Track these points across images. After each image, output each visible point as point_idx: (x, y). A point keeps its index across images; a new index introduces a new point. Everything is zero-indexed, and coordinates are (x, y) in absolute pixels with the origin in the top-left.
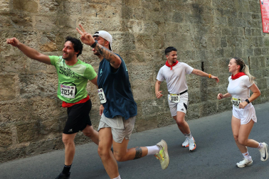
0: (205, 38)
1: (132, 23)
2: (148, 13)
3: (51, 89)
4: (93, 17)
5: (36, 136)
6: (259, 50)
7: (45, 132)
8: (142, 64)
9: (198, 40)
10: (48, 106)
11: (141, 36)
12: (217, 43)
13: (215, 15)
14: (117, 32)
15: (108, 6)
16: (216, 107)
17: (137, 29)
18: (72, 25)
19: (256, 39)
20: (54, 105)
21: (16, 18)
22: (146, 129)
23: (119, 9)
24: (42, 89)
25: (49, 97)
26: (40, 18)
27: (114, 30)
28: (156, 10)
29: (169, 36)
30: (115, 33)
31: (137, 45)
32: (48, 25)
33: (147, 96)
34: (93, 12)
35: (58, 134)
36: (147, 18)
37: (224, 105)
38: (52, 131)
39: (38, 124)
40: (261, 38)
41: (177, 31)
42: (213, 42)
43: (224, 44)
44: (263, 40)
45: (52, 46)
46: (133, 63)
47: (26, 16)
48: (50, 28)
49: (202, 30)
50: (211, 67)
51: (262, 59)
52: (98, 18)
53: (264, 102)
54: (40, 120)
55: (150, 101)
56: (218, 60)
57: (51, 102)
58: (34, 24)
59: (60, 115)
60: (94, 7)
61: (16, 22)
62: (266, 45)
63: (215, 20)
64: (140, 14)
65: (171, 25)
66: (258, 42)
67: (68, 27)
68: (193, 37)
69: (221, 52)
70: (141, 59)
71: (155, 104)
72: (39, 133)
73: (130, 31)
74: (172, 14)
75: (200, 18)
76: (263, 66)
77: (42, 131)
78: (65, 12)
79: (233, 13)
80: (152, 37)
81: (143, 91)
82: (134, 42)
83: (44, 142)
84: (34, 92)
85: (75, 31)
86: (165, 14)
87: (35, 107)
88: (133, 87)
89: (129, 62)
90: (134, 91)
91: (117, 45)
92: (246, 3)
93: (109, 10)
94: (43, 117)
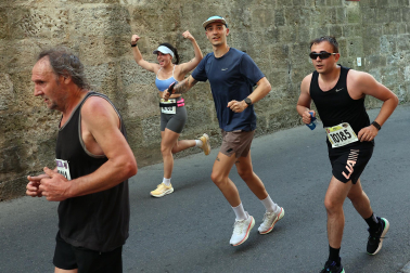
0: (249, 12)
6: (338, 29)
9: (237, 14)
11: (140, 10)
12: (268, 20)
14: (100, 5)
16: (264, 123)
19: (334, 11)
22: (150, 163)
27: (95, 1)
29: (188, 10)
30: (95, 6)
31: (133, 26)
33: (151, 109)
37: (279, 120)
40: (341, 10)
42: (261, 19)
43: (280, 21)
44: (345, 13)
46: (127, 57)
50: (258, 59)
51: (343, 44)
55: (155, 118)
56: (270, 47)
59: (6, 145)
62: (350, 20)
66: (337, 16)
68: (229, 10)
69: (276, 34)
73: (121, 2)
76: (345, 55)
80: (159, 12)
81: (144, 102)
82: (128, 21)
88: (127, 96)
89: (120, 54)
90: (130, 102)
91: (100, 27)
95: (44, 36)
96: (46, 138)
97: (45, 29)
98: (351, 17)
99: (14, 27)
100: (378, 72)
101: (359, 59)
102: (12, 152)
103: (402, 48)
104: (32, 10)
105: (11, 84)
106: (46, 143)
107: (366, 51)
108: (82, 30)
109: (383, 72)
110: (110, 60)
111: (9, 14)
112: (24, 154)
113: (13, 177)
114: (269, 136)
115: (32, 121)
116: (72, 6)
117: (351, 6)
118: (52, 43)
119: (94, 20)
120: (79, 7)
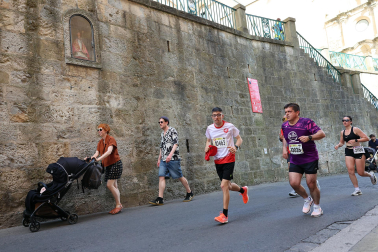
0: (189, 115)
1: (109, 97)
2: (127, 88)
3: (21, 160)
4: (67, 90)
5: (4, 209)
6: (249, 130)
8: (120, 139)
9: (182, 117)
10: (18, 178)
11: (119, 110)
12: (202, 122)
13: (199, 93)
14: (94, 106)
15: (84, 80)
17: (115, 103)
18: (45, 97)
19: (245, 118)
20: (25, 177)
23: (95, 83)
24: (12, 160)
25: (19, 168)
26: (11, 89)
27: (90, 103)
28: (135, 85)
29: (150, 112)
30: (90, 106)
31: (115, 119)
32: (20, 96)
33: (127, 172)
34: (68, 84)
36: (125, 93)
38: (22, 204)
39: (6, 196)
40: (250, 118)
41: (158, 107)
42: (198, 120)
44: (253, 120)
45: (23, 117)
48: (21, 99)
49: (185, 107)
51: (253, 140)
52: (72, 91)
53: (258, 184)
54: (9, 191)
55: (129, 177)
57: (21, 173)
58: (4, 95)
60: (69, 80)
62: (257, 125)
63: (200, 98)
64: (118, 89)
65: (152, 101)
66: (248, 121)
67: (40, 98)
68: (176, 114)
70: (119, 134)
71: (135, 180)
72: (7, 206)
73: (107, 105)
74: (152, 90)
75: (183, 95)
76: (254, 146)
77: (11, 204)
78: (37, 84)
79: (219, 91)
80: (131, 112)
82: (111, 116)
85: (49, 103)
86: (145, 89)
87: (3, 178)
91: (94, 119)
92: (232, 82)
93: (85, 83)
94: (12, 188)
95: (58, 122)
97: (59, 118)
98: (257, 121)
99: (40, 115)
100: (279, 159)
101: (265, 150)
104: (51, 107)
105: (36, 150)
107: (270, 145)
108: (82, 120)
111: (37, 108)
116: (76, 106)
117: (257, 116)
118: (63, 127)
119: (90, 115)
120: (80, 106)
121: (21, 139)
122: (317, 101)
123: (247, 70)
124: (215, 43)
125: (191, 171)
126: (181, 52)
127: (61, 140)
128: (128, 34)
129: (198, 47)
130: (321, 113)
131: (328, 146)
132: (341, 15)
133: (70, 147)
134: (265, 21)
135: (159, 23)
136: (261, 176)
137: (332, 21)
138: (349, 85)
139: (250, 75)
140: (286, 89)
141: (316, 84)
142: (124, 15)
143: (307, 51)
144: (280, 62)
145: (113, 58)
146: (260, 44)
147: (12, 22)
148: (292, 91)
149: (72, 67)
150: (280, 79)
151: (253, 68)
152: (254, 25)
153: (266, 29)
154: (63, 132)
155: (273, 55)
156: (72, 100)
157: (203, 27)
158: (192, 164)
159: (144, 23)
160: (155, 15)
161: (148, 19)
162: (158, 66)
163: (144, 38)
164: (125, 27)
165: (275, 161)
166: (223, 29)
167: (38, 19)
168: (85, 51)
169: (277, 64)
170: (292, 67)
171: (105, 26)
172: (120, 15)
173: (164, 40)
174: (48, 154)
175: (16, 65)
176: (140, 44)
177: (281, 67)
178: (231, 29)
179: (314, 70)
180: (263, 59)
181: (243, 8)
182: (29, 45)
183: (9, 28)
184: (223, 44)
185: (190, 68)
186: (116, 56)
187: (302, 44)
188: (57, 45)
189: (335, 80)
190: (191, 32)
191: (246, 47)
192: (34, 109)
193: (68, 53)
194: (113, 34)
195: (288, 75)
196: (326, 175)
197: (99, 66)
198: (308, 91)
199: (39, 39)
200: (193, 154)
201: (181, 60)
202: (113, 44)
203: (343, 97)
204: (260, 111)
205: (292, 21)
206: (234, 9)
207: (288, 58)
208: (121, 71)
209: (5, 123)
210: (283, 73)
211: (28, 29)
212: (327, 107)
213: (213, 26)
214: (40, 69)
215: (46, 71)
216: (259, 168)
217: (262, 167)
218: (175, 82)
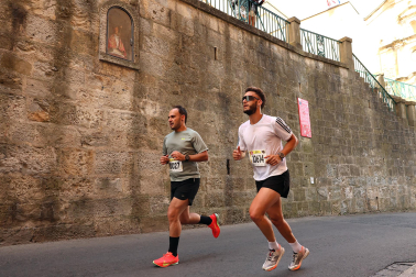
0: (232, 132)
1: (145, 103)
2: (166, 96)
3: (36, 166)
4: (98, 90)
5: (9, 222)
6: (296, 155)
7: (23, 219)
8: (153, 152)
9: (224, 133)
10: (30, 186)
11: (155, 119)
14: (126, 111)
15: (118, 81)
16: (242, 214)
17: (151, 111)
18: (72, 96)
20: (38, 186)
21: (3, 77)
22: (154, 231)
23: (131, 86)
24: (25, 165)
25: (32, 175)
26: (32, 82)
27: (123, 108)
28: (175, 93)
30: (123, 111)
31: (149, 129)
32: (43, 91)
33: (158, 190)
34: (99, 84)
35: (39, 223)
36: (164, 100)
38: (31, 217)
39: (14, 207)
41: (199, 120)
44: (302, 144)
45: (44, 115)
46: (143, 149)
47: (16, 77)
48: (43, 95)
49: (229, 123)
50: (238, 167)
51: (300, 166)
52: (104, 91)
53: (302, 216)
54: (17, 201)
55: (160, 197)
57: (34, 181)
58: (23, 88)
59: (44, 200)
60: (100, 79)
61: (2, 82)
62: (305, 150)
64: (156, 94)
65: (192, 112)
67: (66, 97)
68: (218, 129)
70: (152, 146)
72: (14, 219)
73: (142, 112)
74: (194, 100)
75: (227, 109)
76: (301, 173)
77: (18, 216)
78: (64, 79)
81: (152, 184)
82: (146, 125)
83: (19, 231)
84: (14, 166)
85: (75, 102)
86: (185, 98)
87: (12, 185)
88: (140, 177)
89: (138, 147)
90: (142, 182)
91: (125, 126)
92: (281, 100)
93: (118, 85)
94: (21, 199)
95: (83, 126)
96: (76, 199)
97: (85, 121)
98: (304, 147)
99: (63, 116)
100: (326, 190)
101: (312, 179)
102: (49, 206)
103: (343, 174)
104: (78, 108)
105: (55, 155)
106: (76, 203)
107: (317, 174)
108: (111, 126)
109: (330, 190)
110: (130, 150)
111: (61, 107)
112: (58, 208)
113: (47, 224)
114: (246, 224)
115: (68, 184)
116: (106, 109)
117: (305, 140)
118: (89, 132)
119: (121, 121)
120: (111, 110)
121: (38, 141)
122: (370, 130)
123: (297, 89)
124: (266, 56)
125: (230, 195)
126: (228, 62)
127: (85, 146)
128: (172, 35)
129: (247, 58)
130: (374, 144)
131: (379, 180)
132: (397, 41)
133: (94, 155)
134: (320, 38)
135: (207, 27)
136: (306, 208)
137: (387, 47)
138: (404, 116)
139: (300, 94)
140: (338, 114)
141: (370, 112)
142: (169, 14)
143: (362, 75)
144: (333, 84)
145: (153, 60)
146: (313, 62)
147: (41, 6)
148: (344, 117)
149: (105, 65)
150: (332, 102)
151: (304, 88)
152: (308, 42)
153: (320, 47)
154: (88, 138)
155: (326, 76)
156: (102, 102)
157: (254, 38)
158: (231, 188)
159: (191, 25)
160: (203, 17)
161: (196, 21)
162: (203, 74)
163: (190, 41)
164: (169, 27)
165: (321, 192)
166: (275, 41)
167: (71, 6)
168: (122, 48)
169: (329, 86)
170: (345, 90)
171: (147, 23)
172: (164, 14)
173: (211, 47)
174: (68, 161)
175: (40, 55)
176: (185, 47)
177: (334, 90)
178: (284, 42)
179: (369, 96)
180: (316, 78)
181: (298, 22)
182: (58, 34)
183: (37, 12)
184: (274, 58)
185: (237, 80)
186: (156, 57)
187: (357, 67)
188: (91, 39)
189: (389, 109)
190: (241, 41)
191: (298, 63)
192: (57, 108)
193: (103, 48)
194: (155, 34)
195: (341, 99)
196: (375, 212)
197: (137, 67)
198: (361, 118)
199: (70, 29)
200: (234, 177)
201: (228, 70)
202: (154, 44)
203: (397, 128)
204: (309, 135)
205: (349, 41)
206: (287, 22)
207: (342, 81)
208: (161, 75)
209: (21, 120)
210: (335, 96)
211: (59, 16)
212: (380, 138)
213: (265, 37)
214: (69, 63)
215: (76, 65)
216: (303, 198)
217: (307, 198)
218: (219, 94)
